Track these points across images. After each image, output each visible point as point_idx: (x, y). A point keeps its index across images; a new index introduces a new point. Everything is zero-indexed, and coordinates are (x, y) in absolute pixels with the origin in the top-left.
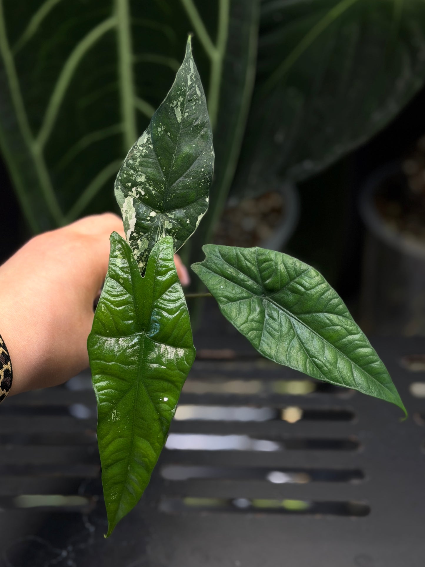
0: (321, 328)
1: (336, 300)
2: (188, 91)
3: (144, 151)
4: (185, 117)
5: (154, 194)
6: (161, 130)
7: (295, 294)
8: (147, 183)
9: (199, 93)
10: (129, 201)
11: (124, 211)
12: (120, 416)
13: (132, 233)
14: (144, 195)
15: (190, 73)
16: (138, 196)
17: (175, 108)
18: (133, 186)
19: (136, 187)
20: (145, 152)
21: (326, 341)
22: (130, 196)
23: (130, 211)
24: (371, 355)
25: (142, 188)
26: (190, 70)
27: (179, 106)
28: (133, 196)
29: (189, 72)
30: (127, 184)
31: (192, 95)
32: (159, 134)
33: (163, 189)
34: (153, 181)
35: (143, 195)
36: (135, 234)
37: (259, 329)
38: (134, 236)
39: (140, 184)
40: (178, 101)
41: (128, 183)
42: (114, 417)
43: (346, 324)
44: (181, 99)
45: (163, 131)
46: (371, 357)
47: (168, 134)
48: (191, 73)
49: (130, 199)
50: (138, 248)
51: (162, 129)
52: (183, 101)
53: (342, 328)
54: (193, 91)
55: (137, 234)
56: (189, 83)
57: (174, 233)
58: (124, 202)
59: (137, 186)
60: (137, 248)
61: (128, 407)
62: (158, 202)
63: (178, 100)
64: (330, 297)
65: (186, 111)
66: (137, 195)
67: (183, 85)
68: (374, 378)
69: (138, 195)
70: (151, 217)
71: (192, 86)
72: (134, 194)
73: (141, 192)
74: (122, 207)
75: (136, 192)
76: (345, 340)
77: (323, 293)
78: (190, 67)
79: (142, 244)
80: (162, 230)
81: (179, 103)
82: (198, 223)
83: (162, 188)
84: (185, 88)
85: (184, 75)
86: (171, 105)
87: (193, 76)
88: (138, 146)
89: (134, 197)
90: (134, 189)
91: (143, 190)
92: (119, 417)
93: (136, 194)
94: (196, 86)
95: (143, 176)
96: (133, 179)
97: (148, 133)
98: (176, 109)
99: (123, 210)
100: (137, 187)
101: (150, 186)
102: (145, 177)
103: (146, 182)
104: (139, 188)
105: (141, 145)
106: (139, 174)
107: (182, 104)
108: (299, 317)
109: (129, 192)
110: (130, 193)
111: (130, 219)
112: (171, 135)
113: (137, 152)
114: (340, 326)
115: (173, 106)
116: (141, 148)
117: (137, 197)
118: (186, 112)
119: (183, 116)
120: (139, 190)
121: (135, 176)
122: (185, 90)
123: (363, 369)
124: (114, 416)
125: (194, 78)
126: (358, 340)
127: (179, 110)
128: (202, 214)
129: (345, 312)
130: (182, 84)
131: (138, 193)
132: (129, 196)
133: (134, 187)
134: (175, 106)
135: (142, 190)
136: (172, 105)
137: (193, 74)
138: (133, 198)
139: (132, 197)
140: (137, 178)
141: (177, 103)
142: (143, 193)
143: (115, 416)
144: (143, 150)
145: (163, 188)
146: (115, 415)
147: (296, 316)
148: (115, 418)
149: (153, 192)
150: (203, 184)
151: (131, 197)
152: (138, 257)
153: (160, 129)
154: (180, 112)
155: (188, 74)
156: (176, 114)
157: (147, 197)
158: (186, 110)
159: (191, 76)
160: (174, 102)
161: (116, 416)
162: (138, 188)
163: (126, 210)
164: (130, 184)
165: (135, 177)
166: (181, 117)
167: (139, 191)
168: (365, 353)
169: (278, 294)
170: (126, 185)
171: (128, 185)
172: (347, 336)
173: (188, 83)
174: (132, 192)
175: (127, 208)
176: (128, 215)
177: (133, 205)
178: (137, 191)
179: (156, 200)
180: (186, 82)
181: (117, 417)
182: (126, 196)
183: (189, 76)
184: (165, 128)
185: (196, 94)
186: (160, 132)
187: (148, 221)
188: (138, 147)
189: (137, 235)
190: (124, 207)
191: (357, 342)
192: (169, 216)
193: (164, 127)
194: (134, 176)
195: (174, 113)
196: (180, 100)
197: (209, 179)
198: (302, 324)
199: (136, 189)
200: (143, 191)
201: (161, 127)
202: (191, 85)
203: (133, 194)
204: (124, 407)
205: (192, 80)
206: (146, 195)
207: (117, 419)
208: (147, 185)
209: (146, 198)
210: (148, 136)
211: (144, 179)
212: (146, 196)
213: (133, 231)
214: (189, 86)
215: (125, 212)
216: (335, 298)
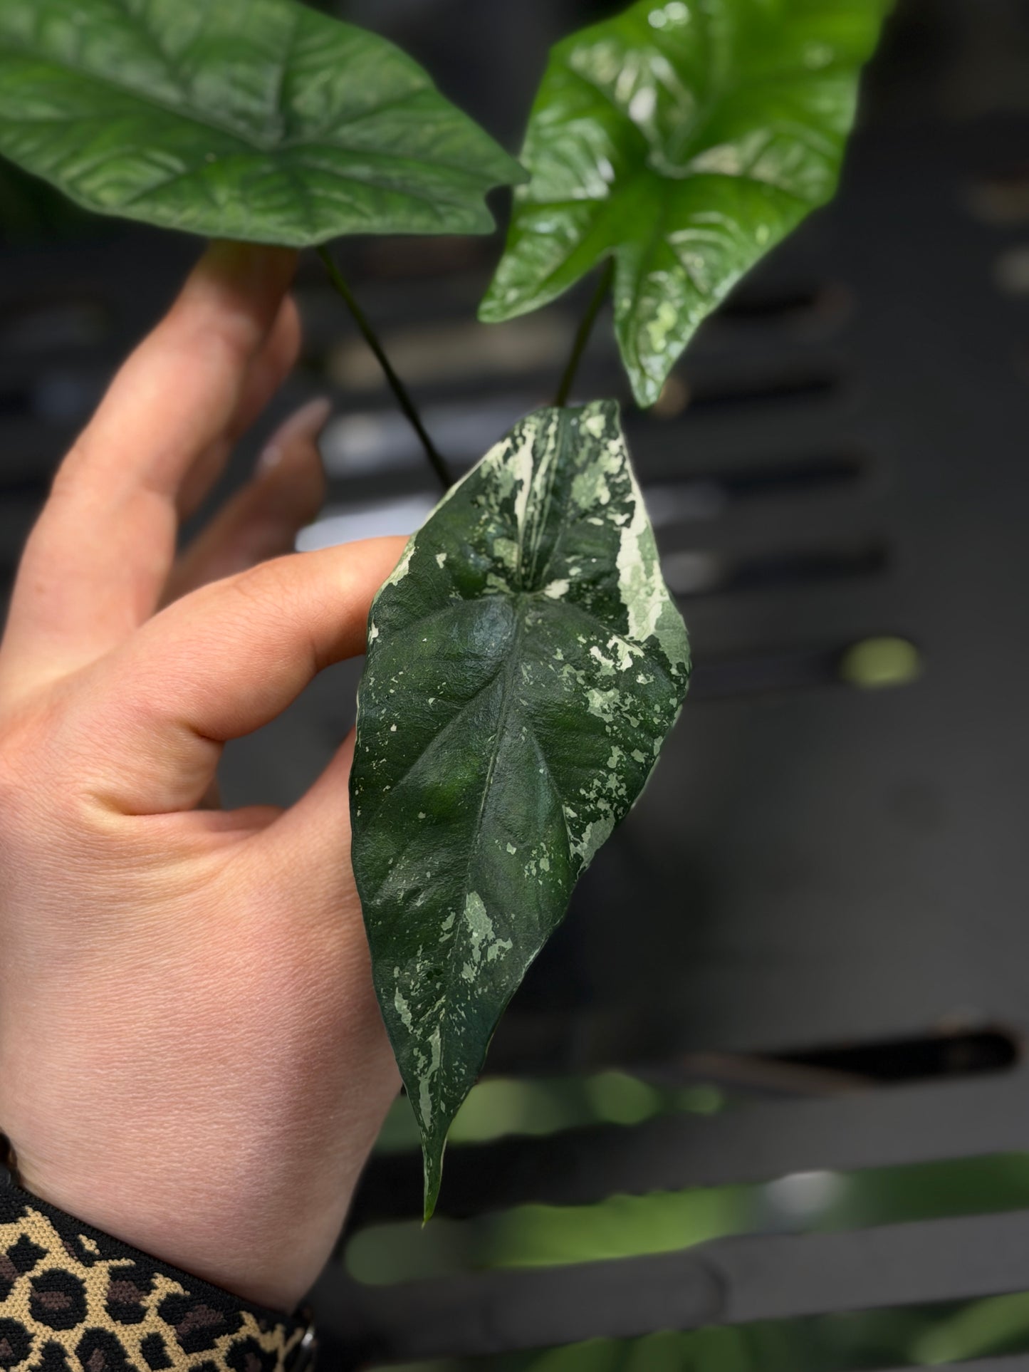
2: (440, 1010)
3: (592, 796)
4: (453, 914)
5: (559, 650)
6: (539, 861)
8: (582, 686)
9: (401, 1005)
10: (639, 628)
11: (656, 593)
13: (627, 524)
14: (590, 644)
15: (433, 1075)
16: (610, 641)
17: (491, 936)
18: (632, 672)
19: (621, 671)
20: (591, 789)
22: (638, 643)
23: (638, 593)
25: (599, 667)
26: (432, 1088)
27: (477, 947)
28: (628, 643)
29: (435, 1080)
30: (648, 680)
32: (545, 849)
33: (525, 667)
35: (596, 645)
36: (620, 519)
38: (622, 514)
39: (605, 685)
40: (480, 963)
41: (646, 682)
44: (469, 972)
45: (533, 859)
47: (515, 850)
48: (429, 1074)
49: (638, 634)
50: (608, 476)
51: (537, 866)
52: (460, 969)
54: (423, 1011)
55: (613, 522)
56: (435, 1039)
57: (488, 522)
58: (660, 622)
59: (615, 673)
60: (612, 475)
63: (482, 965)
65: (449, 936)
66: (616, 645)
67: (460, 1025)
69: (610, 645)
70: (566, 576)
71: (427, 1026)
72: (624, 649)
73: (603, 655)
74: (664, 604)
75: (619, 654)
78: (432, 1099)
79: (592, 489)
80: (527, 534)
84: (453, 1017)
85: (457, 1063)
86: (508, 945)
87: (420, 1065)
88: (611, 814)
89: (624, 640)
90: (627, 663)
91: (595, 663)
93: (618, 648)
94: (411, 1029)
95: (597, 706)
96: (630, 697)
97: (577, 858)
98: (486, 935)
99: (662, 594)
100: (616, 670)
101: (572, 677)
102: (591, 705)
103: (585, 687)
104: (611, 667)
105: (603, 819)
106: (611, 716)
107: (464, 956)
109: (641, 654)
110: (639, 652)
111: (635, 566)
112: (505, 848)
113: (617, 789)
115: (500, 943)
116: (602, 805)
117: (615, 639)
118: (448, 932)
119: (460, 916)
120: (608, 663)
121: (624, 709)
122: (452, 1010)
125: (418, 1058)
127: (475, 935)
128: (395, 584)
130: (463, 1029)
131: (612, 654)
132: (643, 640)
133: (628, 669)
134: (494, 941)
135: (600, 663)
136: (504, 944)
137: (422, 1071)
138: (627, 637)
139: (632, 638)
140: (618, 701)
141: (484, 955)
142: (595, 651)
144: (596, 800)
145: (525, 673)
149: (558, 656)
150: (393, 679)
151: (636, 639)
152: (606, 448)
153: (542, 866)
154: (471, 927)
155: (439, 1070)
156: (487, 919)
157: (581, 639)
158: (451, 937)
159: (428, 1066)
160: (499, 957)
162: (614, 667)
163: (649, 594)
164: (641, 680)
165: (623, 703)
166: (469, 911)
167: (610, 658)
170: (652, 679)
171: (646, 677)
173: (441, 1036)
174: (631, 654)
175: (648, 602)
176: (643, 579)
177: (626, 615)
178: (616, 659)
179: (548, 633)
180: (448, 1037)
182: (652, 642)
183: (436, 1062)
184: (527, 867)
185: (413, 1002)
186: (541, 854)
187: (575, 564)
188: (611, 807)
189: (610, 517)
190: (660, 607)
192: (502, 581)
193: (529, 870)
194: (628, 708)
195: (494, 921)
196: (473, 969)
197: (373, 694)
199: (618, 664)
200: (596, 660)
201: (538, 874)
202: (431, 1032)
203: (628, 648)
206: (584, 645)
208: (583, 677)
209: (584, 637)
210: (578, 847)
211: (593, 697)
212: (584, 641)
213: (624, 530)
214: (438, 1027)
215: (653, 590)
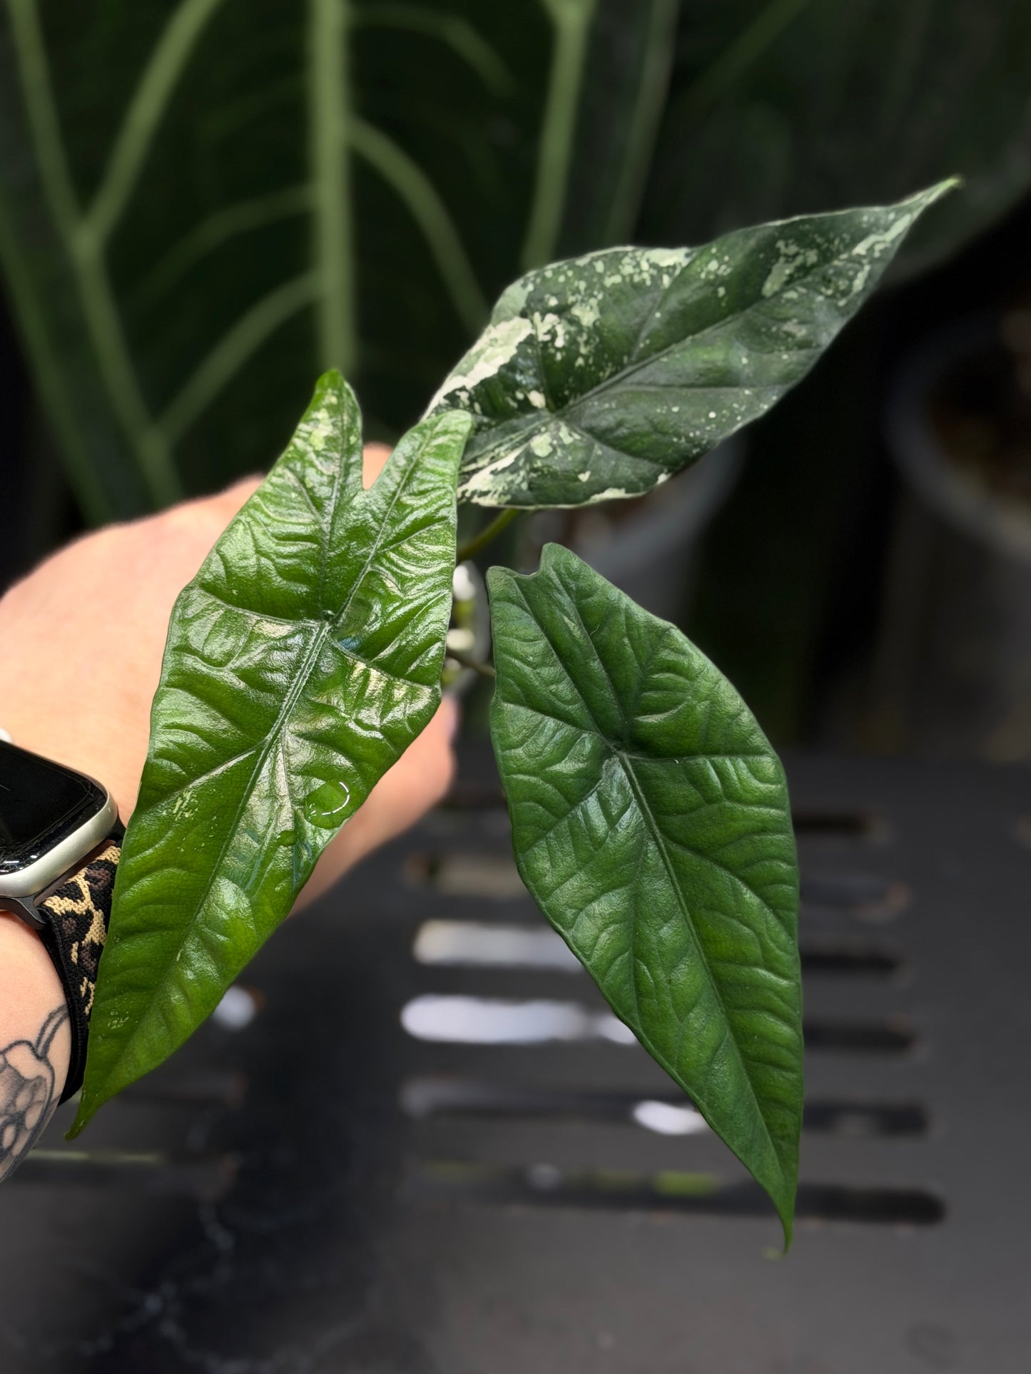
0: (705, 907)
1: (784, 866)
2: (842, 260)
3: (646, 276)
4: (784, 296)
5: (577, 365)
6: (715, 270)
7: (694, 791)
8: (587, 333)
9: (858, 284)
10: (522, 329)
11: (492, 336)
12: (196, 810)
13: (463, 389)
14: (558, 349)
15: (880, 235)
16: (545, 340)
17: (782, 260)
18: (554, 311)
19: (558, 318)
20: (642, 279)
21: (699, 944)
22: (532, 322)
23: (501, 346)
24: (789, 1049)
25: (568, 333)
26: (887, 230)
27: (794, 263)
28: (536, 328)
29: (882, 231)
30: (549, 297)
31: (839, 273)
32: (704, 273)
34: (601, 342)
35: (555, 346)
36: (464, 396)
37: (554, 810)
38: (459, 397)
39: (574, 321)
40: (802, 254)
41: (552, 297)
42: (180, 809)
43: (771, 939)
44: (812, 257)
45: (716, 274)
46: (784, 1052)
47: (720, 289)
48: (882, 238)
49: (526, 327)
51: (718, 269)
52: (813, 266)
53: (757, 940)
54: (850, 269)
55: (469, 398)
56: (860, 249)
57: (535, 470)
58: (508, 319)
59: (563, 320)
61: (223, 795)
62: (569, 388)
63: (802, 251)
64: (772, 850)
65: (797, 288)
66: (544, 334)
67: (842, 240)
68: (759, 1104)
69: (547, 338)
70: (526, 400)
71: (858, 260)
72: (543, 327)
73: (557, 337)
74: (495, 326)
75: (548, 327)
76: (745, 971)
77: (764, 831)
78: (892, 226)
80: (520, 443)
81: (799, 260)
82: (597, 498)
83: (604, 372)
84: (841, 247)
85: (864, 225)
86: (781, 244)
87: (881, 247)
88: (644, 258)
89: (536, 333)
90: (550, 318)
91: (566, 337)
92: (192, 812)
93: (545, 331)
94: (867, 268)
95: (592, 314)
96: (570, 299)
97: (687, 255)
98: (783, 264)
99: (490, 333)
100: (560, 321)
101: (587, 343)
102: (595, 319)
103: (587, 330)
104: (561, 326)
105: (652, 261)
106: (591, 302)
107: (804, 270)
108: (670, 846)
110: (537, 316)
111: (487, 361)
112: (724, 296)
113: (629, 265)
114: (755, 932)
115: (782, 251)
116: (645, 266)
117: (541, 338)
118: (796, 290)
119: (782, 291)
120: (560, 330)
121: (579, 297)
122: (839, 252)
123: (747, 1067)
124: (181, 805)
125: (879, 251)
126: (777, 993)
127: (787, 271)
128: (623, 489)
129: (788, 909)
130: (844, 236)
131: (553, 334)
132: (528, 321)
133: (554, 314)
134: (784, 255)
135: (564, 334)
136: (782, 247)
137: (884, 242)
139: (532, 328)
140: (578, 304)
141: (796, 254)
142: (560, 343)
143: (183, 807)
144: (645, 271)
146: (185, 804)
147: (664, 841)
148: (181, 812)
149: (580, 361)
151: (530, 325)
154: (784, 278)
155: (875, 234)
156: (772, 273)
157: (558, 358)
158: (798, 286)
159: (878, 242)
160: (791, 243)
161: (186, 807)
162: (559, 324)
163: (496, 340)
164: (553, 302)
165: (577, 301)
166: (776, 288)
167: (556, 331)
168: (775, 1033)
169: (654, 762)
171: (549, 300)
172: (757, 965)
173: (856, 247)
174: (543, 320)
175: (502, 337)
176: (489, 351)
177: (521, 344)
178: (554, 326)
179: (570, 380)
180: (855, 241)
181: (187, 811)
182: (524, 314)
183: (872, 238)
184: (725, 273)
185: (851, 279)
187: (515, 399)
188: (642, 260)
189: (467, 402)
190: (499, 327)
191: (770, 994)
192: (561, 434)
193: (726, 270)
194: (577, 295)
195: (771, 266)
196: (808, 256)
198: (667, 868)
199: (555, 323)
200: (564, 338)
201: (722, 265)
202: (859, 255)
203: (540, 325)
204: (214, 790)
205: (871, 249)
206: (561, 353)
207: (187, 816)
208: (582, 337)
209: (556, 356)
210: (680, 261)
211: (589, 321)
212: (558, 354)
213: (468, 387)
214: (853, 253)
215: (491, 340)
216: (784, 860)
